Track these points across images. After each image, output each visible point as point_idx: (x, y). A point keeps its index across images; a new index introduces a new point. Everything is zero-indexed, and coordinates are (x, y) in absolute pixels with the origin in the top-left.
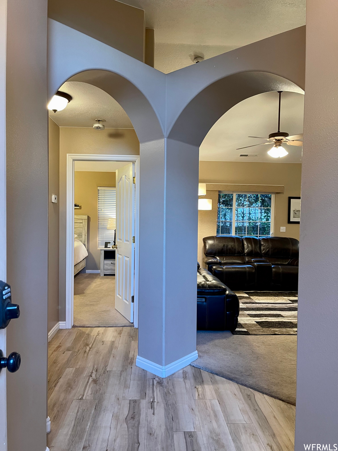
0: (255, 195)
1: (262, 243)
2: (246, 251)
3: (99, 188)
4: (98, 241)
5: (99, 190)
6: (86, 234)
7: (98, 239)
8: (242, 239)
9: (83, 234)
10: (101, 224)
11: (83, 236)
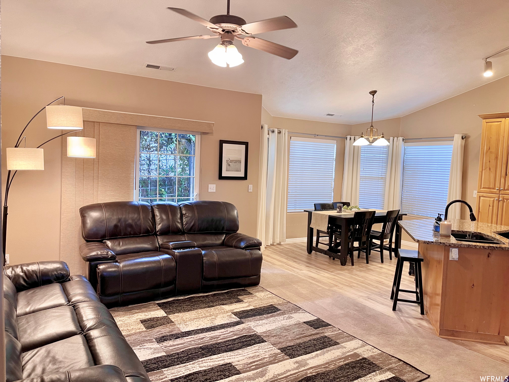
0: (168, 133)
1: (184, 212)
2: (159, 227)
8: (152, 207)
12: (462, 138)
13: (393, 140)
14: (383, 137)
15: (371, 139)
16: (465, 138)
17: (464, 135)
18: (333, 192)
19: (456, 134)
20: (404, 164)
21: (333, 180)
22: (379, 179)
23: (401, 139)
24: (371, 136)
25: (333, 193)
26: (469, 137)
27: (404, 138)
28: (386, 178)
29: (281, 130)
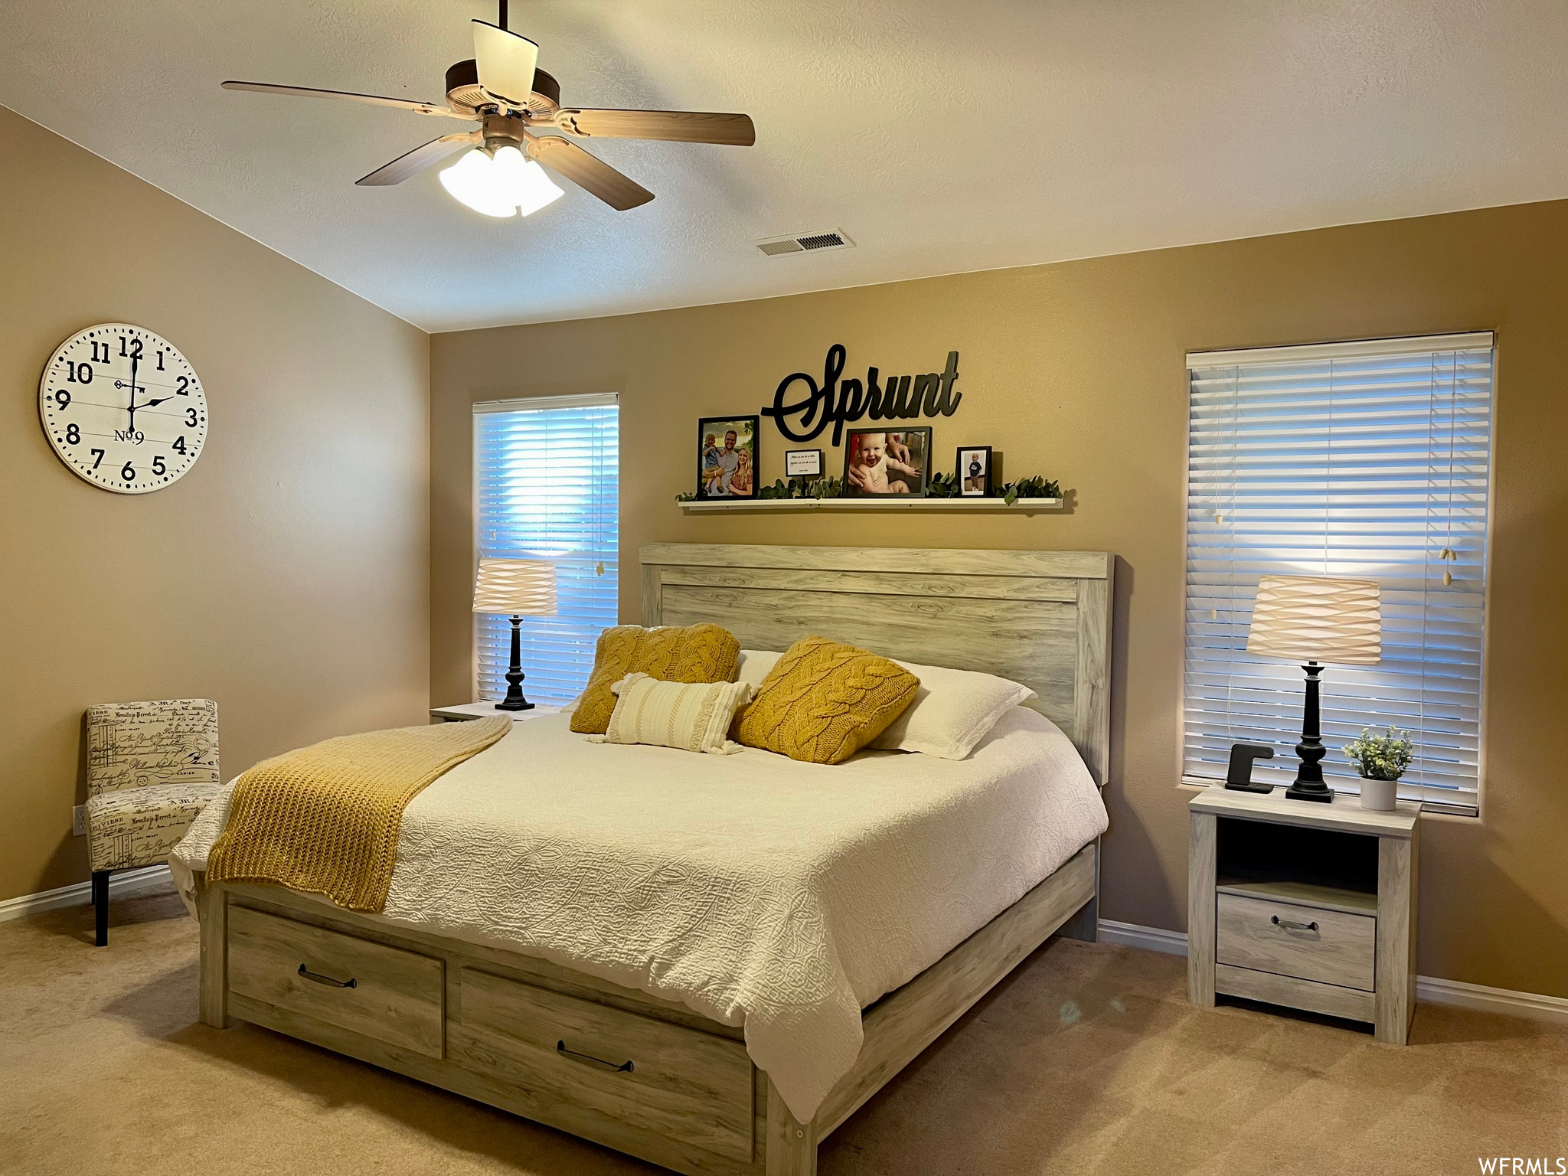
3: (1194, 362)
4: (1181, 733)
5: (1193, 377)
6: (1103, 683)
7: (1181, 720)
9: (1081, 676)
10: (1209, 612)
11: (1082, 694)
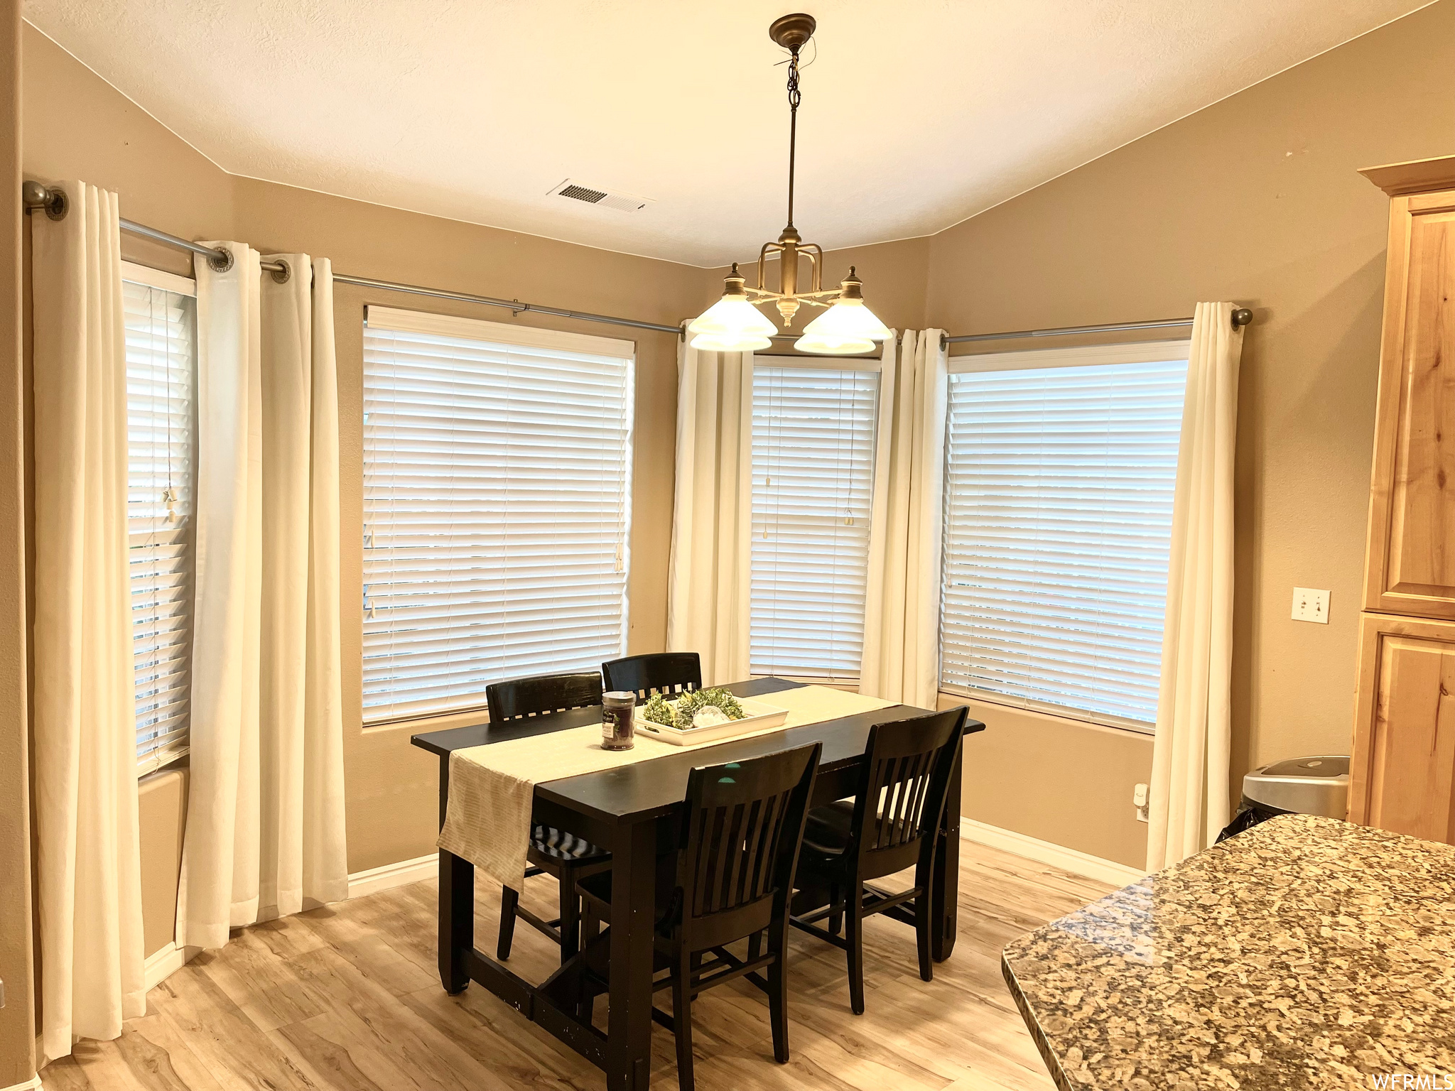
12: (1235, 322)
13: (899, 343)
14: (853, 293)
15: (788, 309)
16: (1248, 320)
17: (1238, 308)
18: (629, 594)
19: (1203, 302)
20: (949, 457)
21: (626, 538)
22: (836, 528)
23: (932, 336)
24: (789, 292)
25: (625, 601)
26: (1265, 316)
27: (947, 335)
28: (868, 522)
29: (289, 259)
